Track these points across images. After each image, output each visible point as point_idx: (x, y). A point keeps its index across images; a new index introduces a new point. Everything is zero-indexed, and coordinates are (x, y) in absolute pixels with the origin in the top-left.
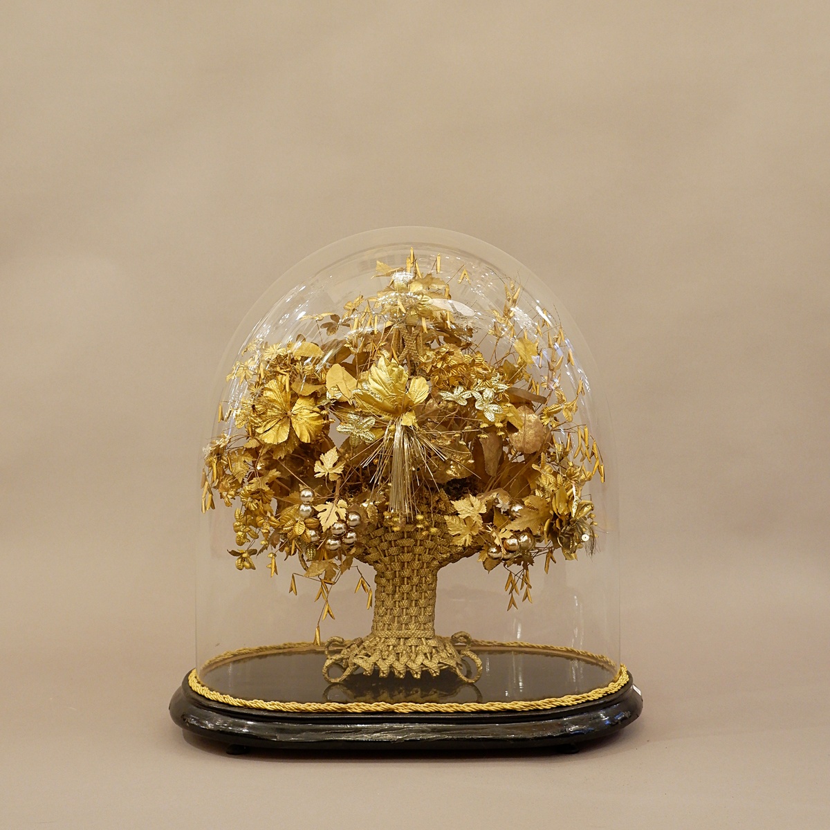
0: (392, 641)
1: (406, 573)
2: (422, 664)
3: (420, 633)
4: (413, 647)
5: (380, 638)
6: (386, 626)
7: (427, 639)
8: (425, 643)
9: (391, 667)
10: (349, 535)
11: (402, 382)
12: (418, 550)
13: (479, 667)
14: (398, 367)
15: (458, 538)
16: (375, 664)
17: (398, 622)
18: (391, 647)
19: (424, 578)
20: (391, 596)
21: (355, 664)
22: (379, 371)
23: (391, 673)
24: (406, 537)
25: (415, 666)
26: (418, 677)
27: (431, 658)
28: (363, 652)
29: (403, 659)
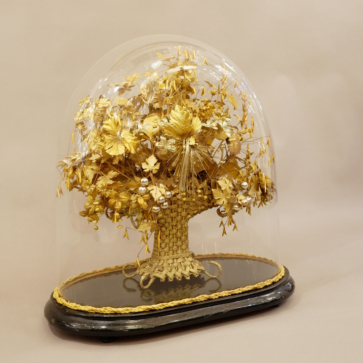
0: (170, 261)
1: (174, 223)
2: (190, 271)
3: (184, 255)
4: (182, 263)
5: (164, 260)
6: (166, 253)
7: (187, 257)
8: (187, 260)
9: (174, 275)
10: (165, 204)
11: (189, 119)
12: (179, 210)
13: (220, 269)
14: (186, 111)
15: (219, 200)
16: (166, 275)
17: (172, 250)
18: (171, 264)
19: (183, 225)
20: (168, 236)
21: (155, 277)
22: (176, 113)
23: (175, 279)
24: (173, 204)
25: (186, 273)
26: (189, 278)
27: (193, 268)
28: (157, 269)
29: (180, 270)
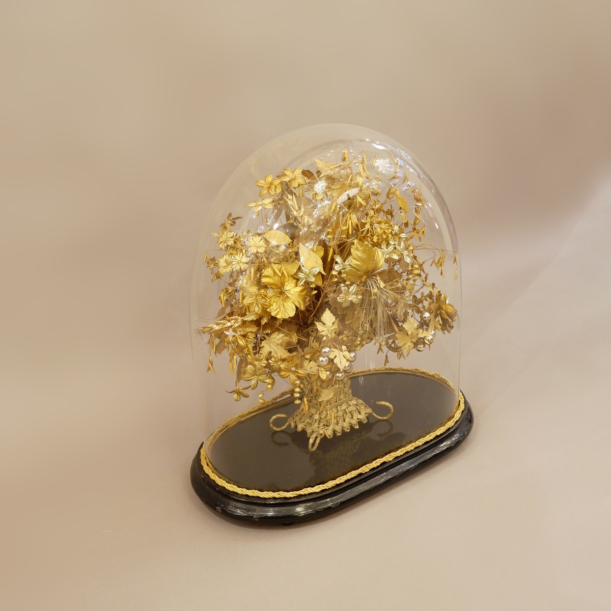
2: (357, 418)
4: (346, 409)
7: (351, 401)
8: (351, 404)
9: (342, 427)
13: (392, 410)
16: (333, 429)
21: (321, 434)
22: (356, 252)
25: (354, 422)
26: (358, 427)
27: (360, 413)
28: (322, 424)
29: (347, 420)
